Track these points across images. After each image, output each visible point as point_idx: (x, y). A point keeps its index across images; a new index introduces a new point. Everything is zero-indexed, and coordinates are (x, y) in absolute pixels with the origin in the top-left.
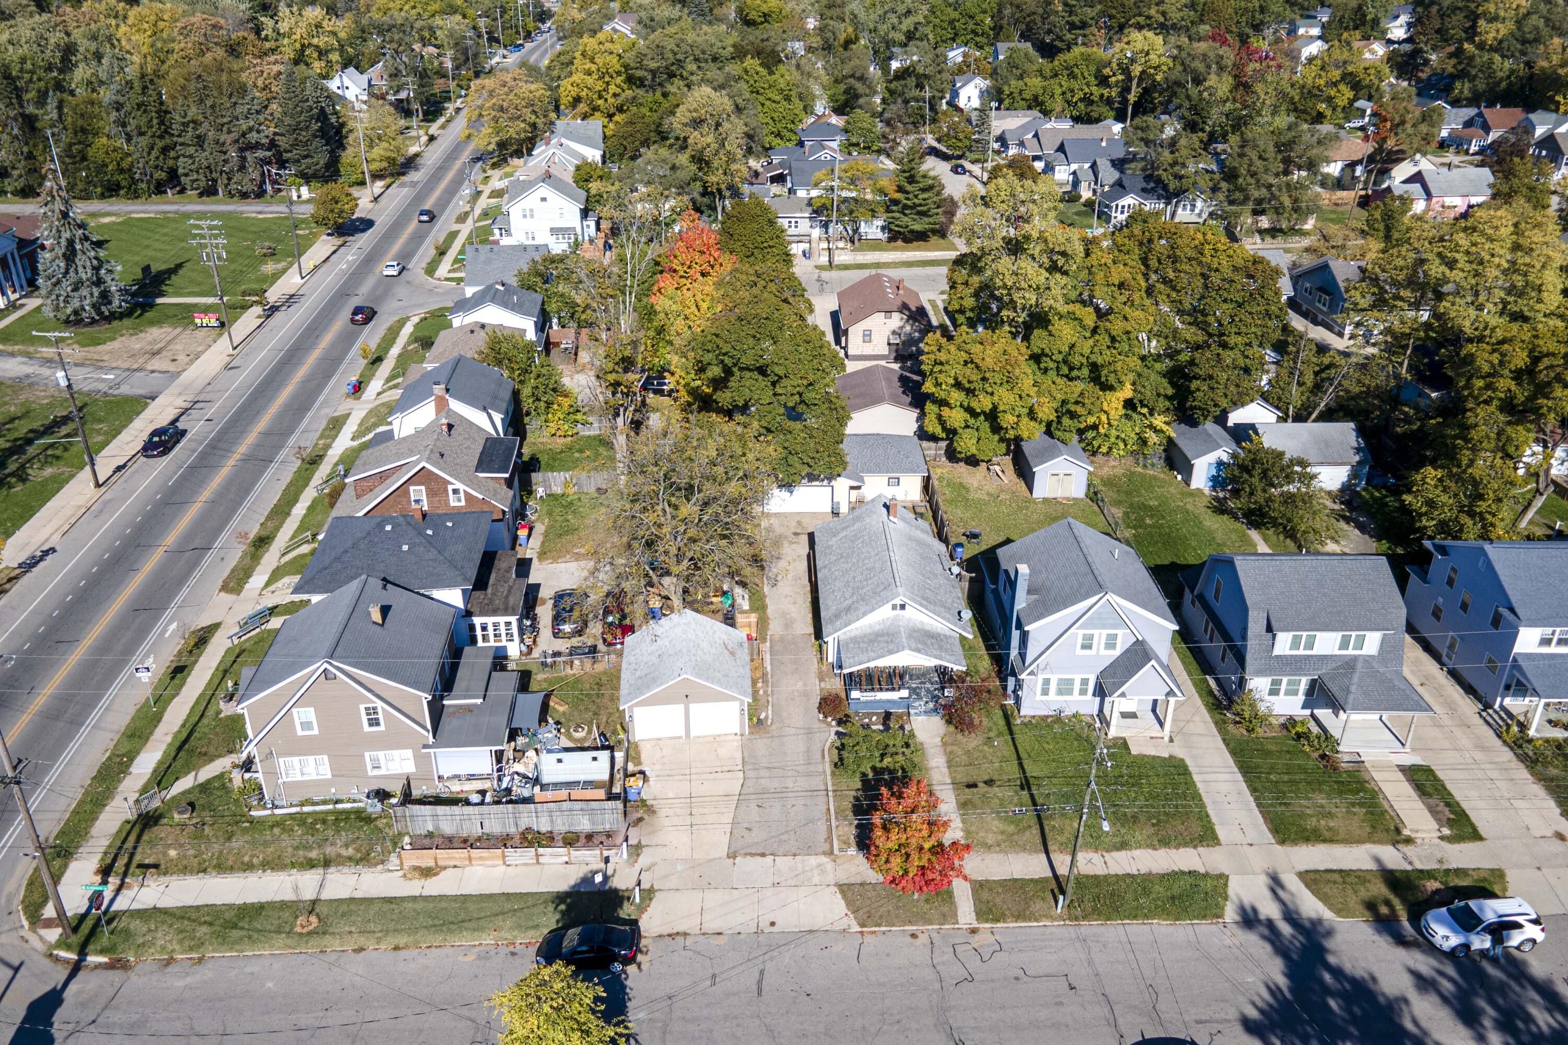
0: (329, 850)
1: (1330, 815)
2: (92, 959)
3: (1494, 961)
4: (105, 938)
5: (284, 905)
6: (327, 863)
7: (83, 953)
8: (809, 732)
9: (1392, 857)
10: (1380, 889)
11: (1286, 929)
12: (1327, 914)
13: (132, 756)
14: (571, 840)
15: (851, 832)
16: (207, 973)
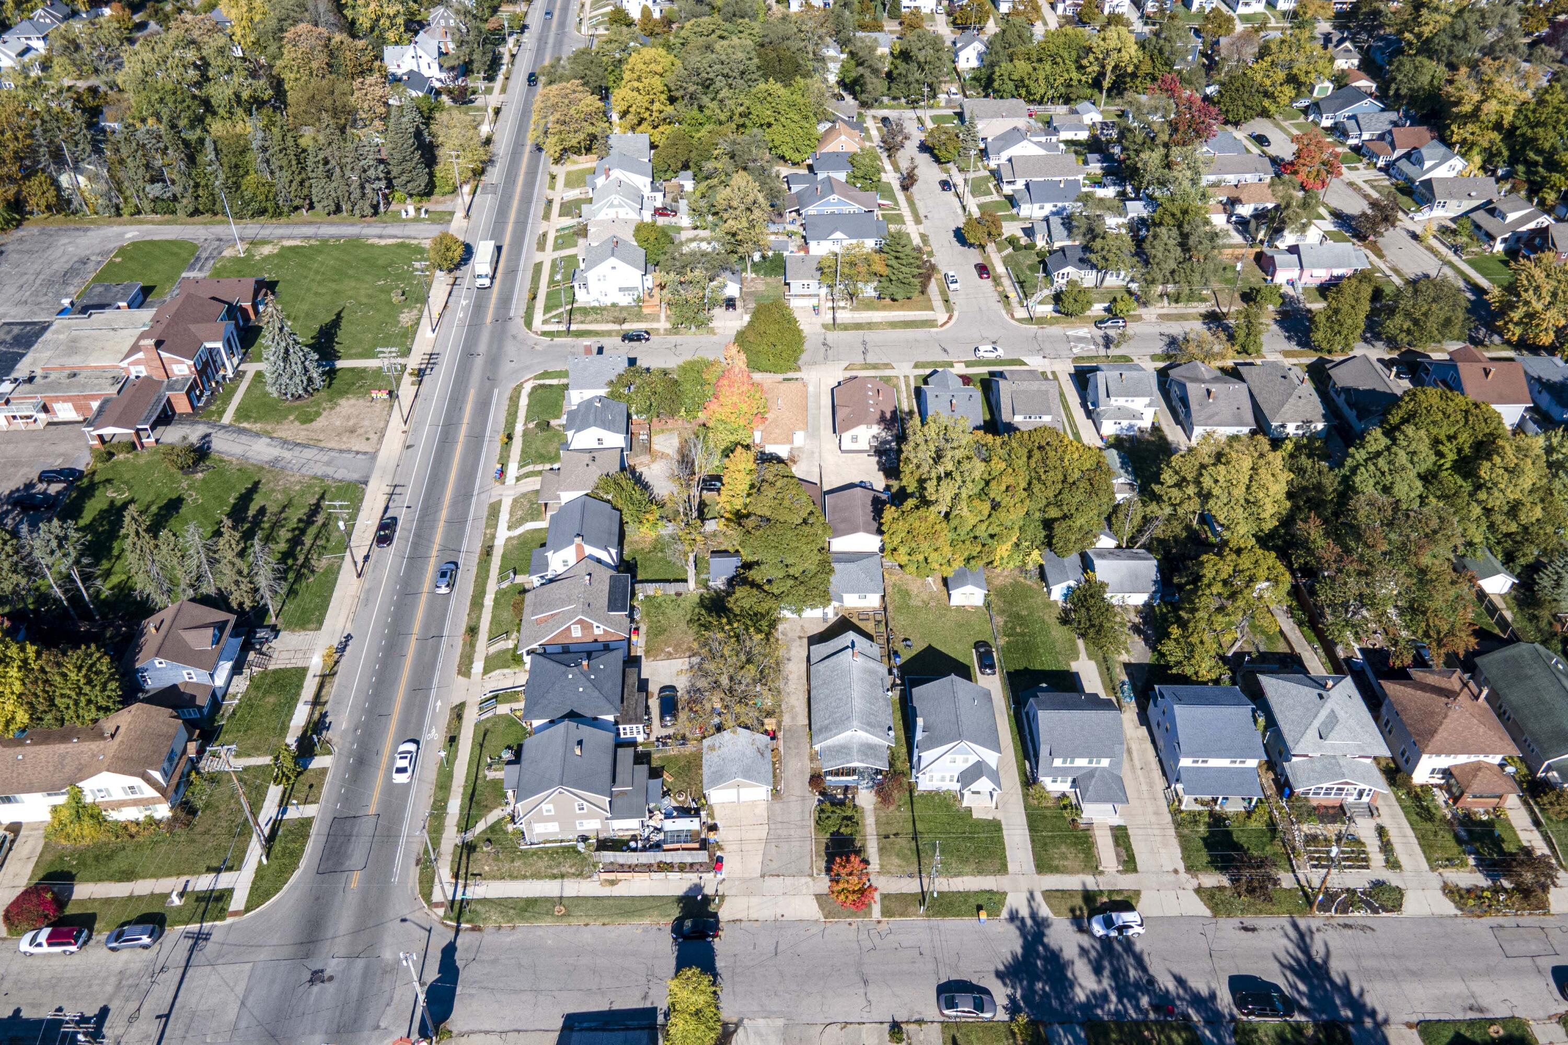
0: (563, 870)
1: (1066, 858)
2: (464, 926)
3: (1119, 942)
4: (467, 915)
5: (547, 899)
6: (562, 876)
7: (459, 923)
8: (803, 799)
9: (1091, 882)
10: (1078, 901)
11: (1029, 922)
12: (1051, 915)
13: (445, 801)
14: (682, 868)
15: (823, 865)
16: (518, 936)
